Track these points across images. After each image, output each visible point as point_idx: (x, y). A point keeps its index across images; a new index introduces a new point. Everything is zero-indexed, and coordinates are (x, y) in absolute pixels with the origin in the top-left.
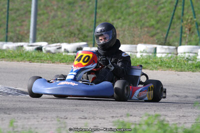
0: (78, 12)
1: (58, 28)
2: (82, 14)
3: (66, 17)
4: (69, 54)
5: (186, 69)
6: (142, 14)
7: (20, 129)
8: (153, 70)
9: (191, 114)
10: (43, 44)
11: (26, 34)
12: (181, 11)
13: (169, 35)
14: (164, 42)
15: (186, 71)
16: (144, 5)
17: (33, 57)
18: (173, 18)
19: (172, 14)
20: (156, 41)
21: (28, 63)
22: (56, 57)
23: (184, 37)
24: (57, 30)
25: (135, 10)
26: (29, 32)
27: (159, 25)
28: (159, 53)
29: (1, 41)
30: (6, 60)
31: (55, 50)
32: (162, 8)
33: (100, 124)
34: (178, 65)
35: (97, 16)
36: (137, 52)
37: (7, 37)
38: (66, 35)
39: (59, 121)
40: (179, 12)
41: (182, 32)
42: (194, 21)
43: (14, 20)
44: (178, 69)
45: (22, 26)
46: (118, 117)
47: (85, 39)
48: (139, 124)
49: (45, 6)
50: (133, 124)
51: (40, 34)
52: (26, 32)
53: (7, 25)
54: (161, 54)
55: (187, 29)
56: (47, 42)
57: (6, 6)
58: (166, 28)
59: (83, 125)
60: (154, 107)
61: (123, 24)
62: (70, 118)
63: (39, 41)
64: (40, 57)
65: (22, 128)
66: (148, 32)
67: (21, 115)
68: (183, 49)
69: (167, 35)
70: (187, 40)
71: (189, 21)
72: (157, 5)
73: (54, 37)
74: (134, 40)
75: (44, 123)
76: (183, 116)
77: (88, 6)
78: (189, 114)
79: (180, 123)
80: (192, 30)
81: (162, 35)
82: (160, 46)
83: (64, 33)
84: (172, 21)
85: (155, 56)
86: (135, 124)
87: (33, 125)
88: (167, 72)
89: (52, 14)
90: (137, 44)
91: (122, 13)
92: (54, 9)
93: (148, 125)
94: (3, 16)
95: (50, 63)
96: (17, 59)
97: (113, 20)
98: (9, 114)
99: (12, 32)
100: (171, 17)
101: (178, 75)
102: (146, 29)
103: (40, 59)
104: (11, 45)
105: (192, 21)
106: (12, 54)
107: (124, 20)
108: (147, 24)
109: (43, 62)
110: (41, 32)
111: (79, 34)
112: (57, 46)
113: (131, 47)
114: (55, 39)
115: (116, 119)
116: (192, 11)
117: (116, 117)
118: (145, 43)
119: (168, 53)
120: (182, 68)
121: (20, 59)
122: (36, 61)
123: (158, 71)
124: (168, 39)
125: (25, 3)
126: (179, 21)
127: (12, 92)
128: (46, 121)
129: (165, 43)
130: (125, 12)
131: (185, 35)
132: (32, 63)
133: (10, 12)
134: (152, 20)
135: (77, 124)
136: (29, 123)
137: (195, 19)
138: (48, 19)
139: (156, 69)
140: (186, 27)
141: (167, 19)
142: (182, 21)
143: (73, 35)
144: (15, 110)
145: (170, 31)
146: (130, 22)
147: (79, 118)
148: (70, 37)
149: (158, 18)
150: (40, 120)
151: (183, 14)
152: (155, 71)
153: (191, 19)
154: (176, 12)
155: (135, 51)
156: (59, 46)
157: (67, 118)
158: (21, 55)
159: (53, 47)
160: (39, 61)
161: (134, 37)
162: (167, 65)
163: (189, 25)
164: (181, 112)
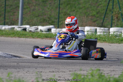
0: (48, 7)
1: (36, 17)
2: (51, 8)
3: (41, 10)
4: (43, 33)
6: (88, 8)
7: (13, 79)
10: (27, 27)
11: (16, 20)
12: (112, 6)
13: (104, 21)
14: (101, 25)
15: (115, 43)
16: (89, 2)
17: (21, 35)
18: (106, 11)
19: (106, 8)
20: (97, 25)
21: (17, 38)
22: (35, 34)
24: (35, 19)
25: (84, 5)
26: (18, 19)
27: (98, 15)
28: (98, 32)
29: (1, 25)
30: (4, 36)
31: (34, 30)
32: (100, 4)
33: (62, 75)
34: (110, 39)
35: (60, 9)
37: (5, 22)
38: (41, 21)
39: (37, 73)
40: (110, 7)
41: (112, 19)
42: (120, 12)
43: (9, 12)
44: (110, 42)
45: (14, 15)
47: (53, 24)
48: (86, 76)
49: (28, 3)
50: (82, 75)
51: (25, 20)
52: (16, 19)
53: (5, 15)
54: (100, 33)
55: (115, 17)
56: (29, 25)
57: (4, 3)
58: (103, 17)
59: (52, 76)
60: (95, 65)
61: (76, 14)
62: (44, 72)
63: (25, 25)
64: (25, 35)
65: (15, 78)
66: (92, 19)
67: (13, 70)
68: (112, 30)
69: (103, 21)
70: (115, 24)
71: (117, 12)
72: (97, 3)
73: (34, 22)
74: (83, 24)
75: (28, 75)
76: (113, 71)
77: (55, 3)
78: (117, 69)
79: (111, 75)
80: (119, 18)
81: (100, 21)
82: (99, 28)
84: (106, 12)
85: (96, 34)
86: (84, 75)
87: (21, 76)
88: (103, 44)
89: (33, 8)
90: (85, 27)
91: (75, 7)
92: (33, 5)
93: (92, 76)
94: (3, 9)
95: (32, 38)
96: (11, 36)
97: (70, 12)
98: (6, 69)
99: (8, 19)
100: (106, 10)
101: (110, 46)
102: (90, 18)
103: (25, 36)
104: (7, 27)
105: (119, 12)
106: (8, 33)
107: (77, 12)
108: (91, 14)
109: (27, 38)
111: (49, 21)
112: (35, 28)
114: (34, 23)
115: (72, 72)
116: (118, 6)
118: (90, 26)
119: (104, 32)
120: (112, 41)
121: (13, 36)
122: (22, 37)
123: (98, 43)
124: (104, 23)
125: (16, 2)
126: (111, 12)
127: (8, 56)
128: (29, 73)
130: (77, 7)
131: (114, 21)
132: (20, 38)
133: (6, 7)
134: (94, 12)
135: (48, 75)
136: (19, 75)
137: (120, 11)
138: (30, 11)
140: (115, 16)
141: (103, 11)
142: (113, 13)
143: (45, 21)
144: (10, 67)
145: (105, 19)
146: (81, 13)
147: (49, 72)
148: (43, 22)
149: (98, 11)
150: (25, 73)
151: (113, 8)
153: (118, 11)
154: (109, 7)
156: (37, 28)
157: (42, 72)
158: (13, 33)
159: (33, 28)
160: (25, 37)
161: (83, 22)
162: (103, 39)
163: (117, 15)
164: (112, 68)
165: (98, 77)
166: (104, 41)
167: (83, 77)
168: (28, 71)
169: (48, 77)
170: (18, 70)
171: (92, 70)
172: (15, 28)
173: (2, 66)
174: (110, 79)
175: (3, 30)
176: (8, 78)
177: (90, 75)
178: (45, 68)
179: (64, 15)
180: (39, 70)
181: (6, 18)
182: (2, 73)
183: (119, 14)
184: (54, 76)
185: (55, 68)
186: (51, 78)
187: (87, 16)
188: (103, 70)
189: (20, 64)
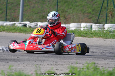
0: (47, 4)
1: (36, 14)
2: (49, 6)
3: (40, 7)
5: (109, 37)
6: (84, 6)
7: (13, 71)
8: (90, 38)
9: (112, 62)
10: (27, 23)
11: (17, 17)
12: (107, 4)
13: (100, 18)
15: (109, 39)
16: (85, 0)
17: (21, 30)
18: (102, 8)
19: (101, 6)
20: (92, 21)
21: (18, 33)
23: (108, 19)
24: (35, 16)
25: (80, 3)
26: (19, 16)
27: (94, 12)
28: (94, 28)
30: (6, 31)
31: (34, 26)
32: (96, 2)
33: (60, 68)
34: (105, 35)
35: (58, 7)
36: (81, 28)
37: (6, 19)
39: (36, 66)
40: (105, 5)
41: (107, 16)
43: (10, 9)
44: (105, 37)
45: (15, 12)
46: (70, 64)
48: (82, 68)
49: (28, 1)
50: (78, 68)
51: (25, 17)
52: (17, 16)
53: (6, 12)
54: (95, 29)
56: (29, 21)
57: (6, 1)
58: (98, 14)
59: (50, 69)
60: (91, 58)
61: (73, 11)
62: (43, 65)
63: (25, 21)
64: (25, 30)
65: (15, 70)
66: (88, 16)
67: (14, 63)
68: (107, 26)
69: (98, 18)
70: (110, 21)
71: (111, 10)
72: (92, 1)
73: (33, 18)
74: (79, 21)
75: (28, 67)
76: (107, 64)
77: (53, 1)
78: (111, 63)
79: (105, 68)
80: (113, 15)
81: (96, 18)
82: (95, 24)
83: (39, 17)
84: (101, 10)
85: (91, 30)
86: (80, 68)
87: (21, 68)
88: (98, 39)
89: (32, 6)
90: (81, 23)
91: (72, 5)
92: (33, 3)
93: (88, 68)
94: (4, 7)
96: (12, 31)
97: (67, 9)
98: (7, 62)
99: (9, 16)
101: (105, 41)
102: (86, 15)
104: (8, 23)
106: (9, 28)
107: (74, 9)
108: (87, 12)
109: (27, 33)
110: (26, 16)
113: (78, 25)
114: (34, 20)
116: (113, 4)
117: (69, 64)
118: (86, 22)
119: (99, 28)
120: (107, 36)
121: (13, 31)
122: (23, 32)
123: (93, 38)
124: (99, 20)
128: (29, 66)
129: (97, 22)
130: (74, 5)
131: (109, 18)
132: (21, 34)
133: (8, 4)
134: (90, 9)
135: (46, 68)
136: (19, 68)
138: (30, 9)
139: (92, 37)
140: (109, 14)
141: (98, 9)
142: (107, 10)
143: (44, 18)
144: (11, 60)
145: (100, 16)
146: (77, 10)
147: (48, 65)
148: (42, 19)
149: (93, 8)
150: (25, 66)
151: (108, 6)
152: (91, 39)
153: (112, 9)
154: (103, 5)
155: (80, 27)
156: (36, 24)
157: (40, 65)
158: (14, 29)
159: (33, 24)
160: (25, 32)
161: (79, 19)
162: (98, 35)
163: (111, 12)
164: (106, 61)
165: (93, 70)
166: (99, 36)
167: (79, 70)
168: (28, 64)
169: (46, 70)
170: (18, 63)
171: (88, 63)
172: (16, 24)
173: (4, 59)
174: (104, 72)
175: (4, 26)
176: (9, 70)
177: (85, 67)
178: (44, 61)
179: (61, 12)
180: (38, 63)
181: (8, 14)
182: (4, 66)
183: (113, 11)
184: (52, 68)
185: (53, 61)
186: (49, 70)
187: (83, 14)
188: (98, 63)
189: (21, 57)
